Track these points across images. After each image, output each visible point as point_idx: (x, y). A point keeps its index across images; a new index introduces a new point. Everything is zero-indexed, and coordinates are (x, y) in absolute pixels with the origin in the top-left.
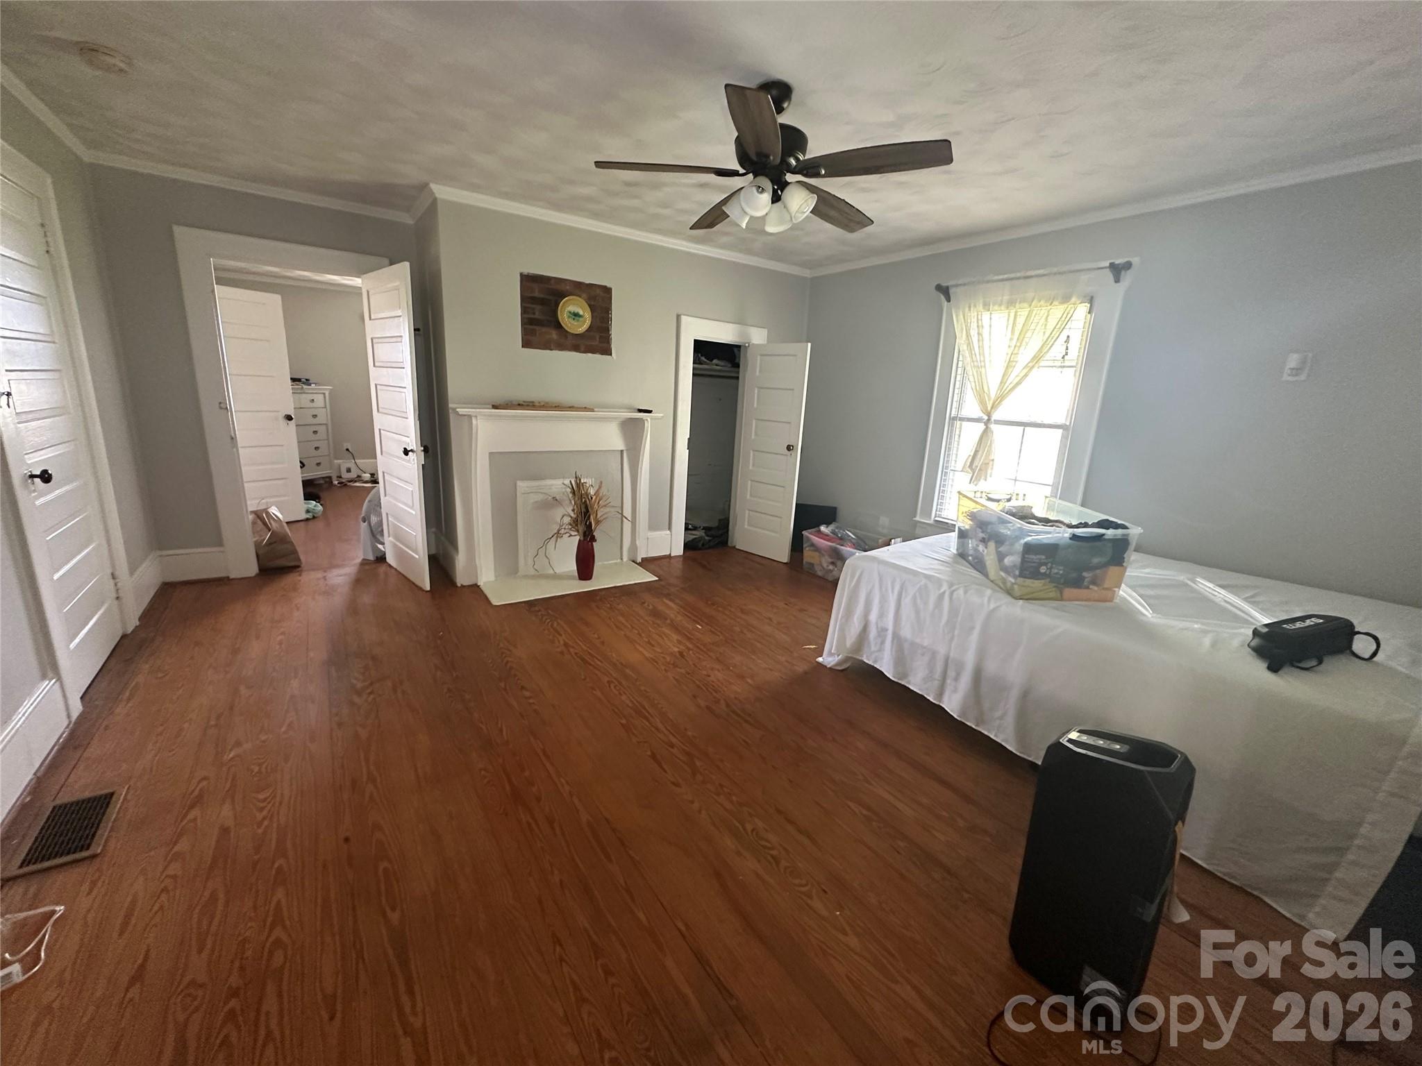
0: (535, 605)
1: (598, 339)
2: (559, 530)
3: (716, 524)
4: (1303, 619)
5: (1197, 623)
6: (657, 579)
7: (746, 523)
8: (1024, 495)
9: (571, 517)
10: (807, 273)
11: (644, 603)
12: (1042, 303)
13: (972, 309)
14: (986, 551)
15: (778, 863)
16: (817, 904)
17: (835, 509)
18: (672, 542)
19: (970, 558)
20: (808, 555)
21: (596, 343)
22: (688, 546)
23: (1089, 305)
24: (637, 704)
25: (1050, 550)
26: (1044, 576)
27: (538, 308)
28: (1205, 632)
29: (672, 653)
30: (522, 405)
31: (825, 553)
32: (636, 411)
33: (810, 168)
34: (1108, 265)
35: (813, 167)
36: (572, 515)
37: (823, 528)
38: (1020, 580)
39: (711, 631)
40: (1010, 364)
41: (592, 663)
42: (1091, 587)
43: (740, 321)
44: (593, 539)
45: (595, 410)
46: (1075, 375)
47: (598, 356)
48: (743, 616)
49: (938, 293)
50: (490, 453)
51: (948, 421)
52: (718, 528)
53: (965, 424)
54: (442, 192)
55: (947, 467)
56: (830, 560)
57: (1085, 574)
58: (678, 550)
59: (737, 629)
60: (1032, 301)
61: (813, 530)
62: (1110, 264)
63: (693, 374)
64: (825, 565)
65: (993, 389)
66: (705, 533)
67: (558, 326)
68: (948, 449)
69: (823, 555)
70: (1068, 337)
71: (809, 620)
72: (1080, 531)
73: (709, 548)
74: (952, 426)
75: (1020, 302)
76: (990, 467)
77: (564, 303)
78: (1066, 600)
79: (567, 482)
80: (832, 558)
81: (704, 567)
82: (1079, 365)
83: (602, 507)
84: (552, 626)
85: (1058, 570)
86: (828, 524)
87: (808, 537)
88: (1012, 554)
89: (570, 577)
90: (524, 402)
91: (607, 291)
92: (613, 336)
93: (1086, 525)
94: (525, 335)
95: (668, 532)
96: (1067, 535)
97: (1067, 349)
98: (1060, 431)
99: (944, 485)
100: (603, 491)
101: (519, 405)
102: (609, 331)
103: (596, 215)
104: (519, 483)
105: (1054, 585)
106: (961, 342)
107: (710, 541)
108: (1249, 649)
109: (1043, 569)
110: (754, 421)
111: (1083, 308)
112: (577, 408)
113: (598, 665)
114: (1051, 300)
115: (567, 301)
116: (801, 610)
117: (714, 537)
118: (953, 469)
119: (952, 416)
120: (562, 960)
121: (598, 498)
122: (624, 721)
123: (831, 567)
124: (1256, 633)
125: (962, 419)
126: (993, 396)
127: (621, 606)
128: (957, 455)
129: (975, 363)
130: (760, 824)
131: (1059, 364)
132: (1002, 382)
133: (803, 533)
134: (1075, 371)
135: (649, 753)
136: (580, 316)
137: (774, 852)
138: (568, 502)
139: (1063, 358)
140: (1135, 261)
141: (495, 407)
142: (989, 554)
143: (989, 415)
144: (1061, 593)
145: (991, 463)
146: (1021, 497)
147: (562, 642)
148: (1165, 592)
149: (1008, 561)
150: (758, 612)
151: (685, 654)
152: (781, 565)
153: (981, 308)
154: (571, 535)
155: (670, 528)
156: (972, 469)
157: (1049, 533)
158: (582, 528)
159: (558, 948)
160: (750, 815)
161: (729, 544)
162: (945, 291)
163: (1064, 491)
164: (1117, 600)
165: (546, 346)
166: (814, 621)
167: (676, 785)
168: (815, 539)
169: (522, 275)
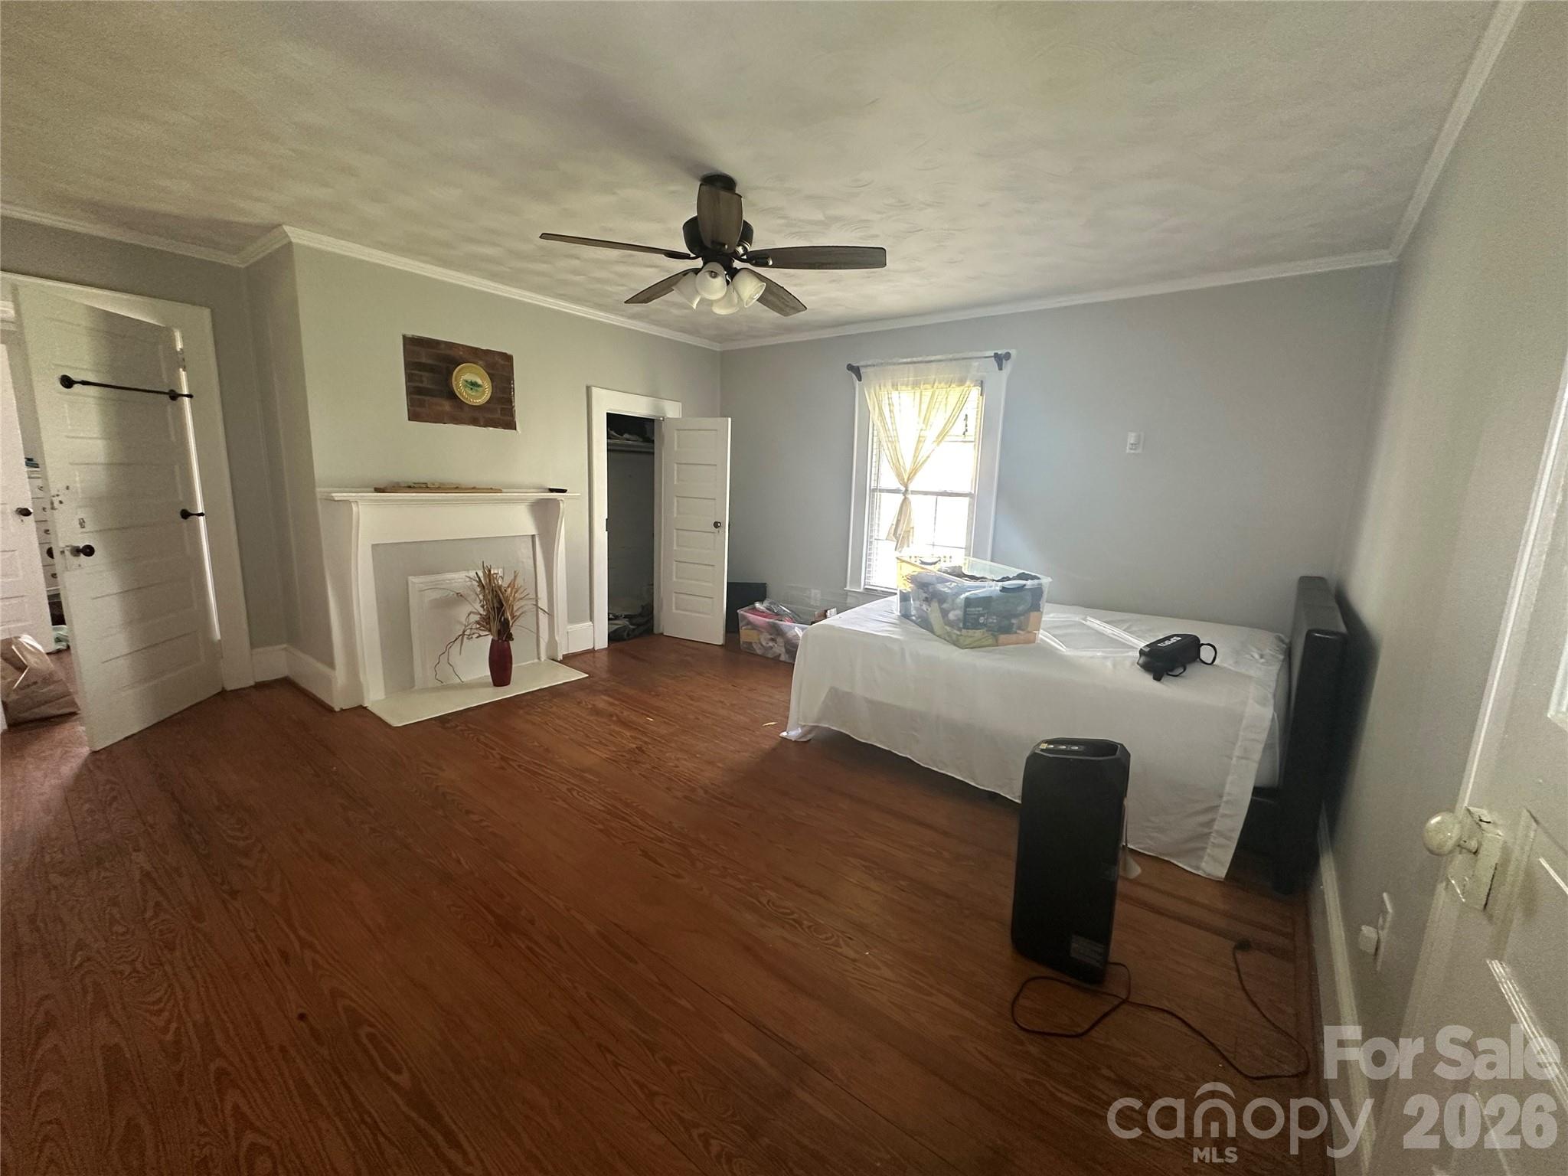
0: (449, 721)
1: (499, 412)
2: (464, 632)
3: (638, 611)
4: (1168, 638)
5: (1099, 651)
6: (587, 675)
7: (674, 608)
8: (951, 557)
9: (481, 615)
10: (717, 347)
11: (579, 703)
12: (942, 385)
13: (882, 388)
14: (929, 610)
15: (801, 924)
16: (845, 950)
17: (765, 584)
18: (594, 634)
19: (914, 618)
20: (745, 634)
21: (497, 415)
22: (613, 637)
23: (980, 388)
24: (609, 807)
25: (986, 601)
26: (984, 625)
27: (426, 375)
28: (1106, 658)
29: (629, 750)
30: (414, 487)
31: (763, 630)
32: (548, 490)
33: (759, 259)
34: (993, 355)
35: (762, 258)
36: (482, 612)
37: (758, 605)
38: (964, 631)
39: (665, 722)
40: (921, 439)
41: (542, 773)
42: (1018, 631)
43: (653, 394)
44: (510, 637)
45: (504, 490)
46: (975, 448)
47: (500, 431)
48: (696, 704)
49: (850, 372)
50: (373, 546)
51: (868, 494)
52: (640, 615)
53: (884, 495)
54: (298, 235)
55: (871, 537)
56: (770, 637)
57: (1014, 621)
58: (602, 643)
59: (691, 717)
60: (934, 383)
61: (747, 608)
62: (995, 354)
63: (608, 450)
64: (764, 643)
65: (908, 465)
66: (629, 621)
67: (452, 396)
68: (871, 519)
69: (762, 632)
70: (966, 415)
71: (763, 699)
72: (1006, 584)
73: (635, 637)
74: (873, 497)
75: (924, 384)
76: (911, 533)
77: (459, 371)
78: (1000, 646)
79: (472, 574)
80: (771, 634)
81: (634, 657)
82: (977, 440)
83: (518, 600)
84: (478, 740)
85: (993, 620)
86: (761, 601)
87: (743, 616)
88: (953, 609)
89: (483, 685)
90: (415, 483)
91: (508, 358)
92: (517, 409)
93: (1008, 579)
94: (412, 406)
95: (591, 623)
96: (998, 588)
97: (966, 426)
98: (967, 500)
99: (870, 554)
100: (519, 582)
101: (410, 487)
102: (511, 402)
103: (494, 276)
104: (412, 579)
105: (990, 633)
106: (874, 416)
107: (634, 629)
108: (1138, 666)
109: (982, 620)
110: (675, 499)
111: (975, 391)
112: (479, 489)
113: (552, 775)
114: (949, 383)
115: (463, 368)
116: (751, 690)
117: (639, 625)
118: (877, 538)
119: (872, 487)
120: (616, 1065)
121: (514, 590)
122: (600, 826)
123: (771, 644)
124: (1141, 652)
125: (882, 491)
126: (908, 470)
127: (554, 709)
128: (879, 525)
129: (890, 439)
130: (773, 894)
131: (962, 438)
132: (915, 457)
133: (738, 611)
134: (975, 445)
135: (639, 852)
136: (479, 386)
137: (795, 916)
138: (473, 596)
139: (964, 434)
140: (1013, 352)
141: (378, 490)
142: (934, 613)
143: (906, 487)
144: (997, 640)
145: (912, 530)
146: (948, 559)
147: (498, 757)
148: (1069, 631)
149: (952, 616)
150: (708, 697)
151: (644, 749)
152: (717, 647)
153: (889, 387)
154: (480, 636)
155: (591, 619)
156: (896, 538)
157: (984, 587)
158: (495, 626)
159: (608, 1056)
160: (762, 888)
161: (656, 631)
162: (856, 371)
163: (975, 549)
164: (1038, 641)
165: (438, 418)
166: (766, 699)
167: (678, 876)
168: (751, 617)
169: (405, 337)
